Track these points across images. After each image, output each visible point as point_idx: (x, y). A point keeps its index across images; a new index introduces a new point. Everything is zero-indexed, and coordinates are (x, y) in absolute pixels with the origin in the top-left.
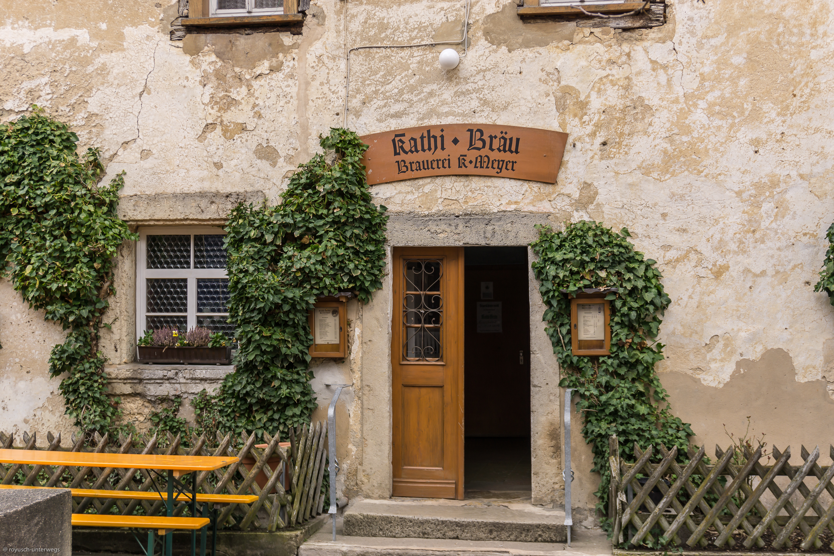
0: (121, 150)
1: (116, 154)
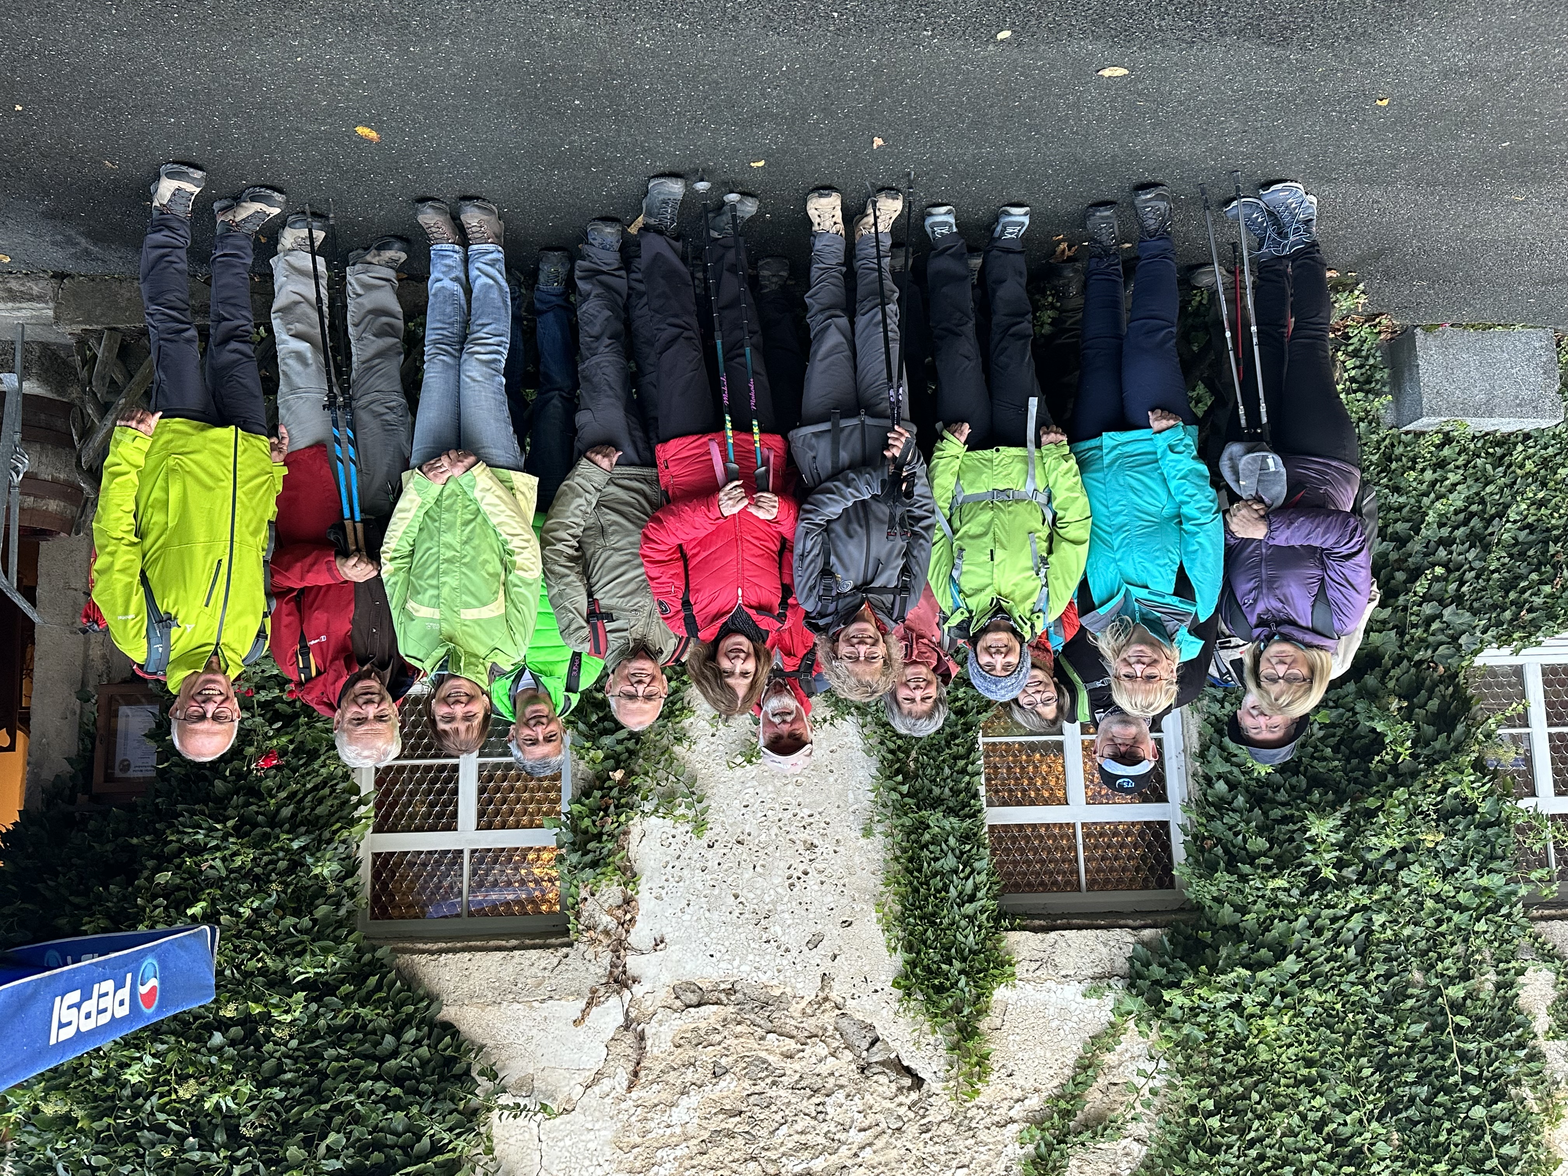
0: (575, 1098)
1: (588, 1087)
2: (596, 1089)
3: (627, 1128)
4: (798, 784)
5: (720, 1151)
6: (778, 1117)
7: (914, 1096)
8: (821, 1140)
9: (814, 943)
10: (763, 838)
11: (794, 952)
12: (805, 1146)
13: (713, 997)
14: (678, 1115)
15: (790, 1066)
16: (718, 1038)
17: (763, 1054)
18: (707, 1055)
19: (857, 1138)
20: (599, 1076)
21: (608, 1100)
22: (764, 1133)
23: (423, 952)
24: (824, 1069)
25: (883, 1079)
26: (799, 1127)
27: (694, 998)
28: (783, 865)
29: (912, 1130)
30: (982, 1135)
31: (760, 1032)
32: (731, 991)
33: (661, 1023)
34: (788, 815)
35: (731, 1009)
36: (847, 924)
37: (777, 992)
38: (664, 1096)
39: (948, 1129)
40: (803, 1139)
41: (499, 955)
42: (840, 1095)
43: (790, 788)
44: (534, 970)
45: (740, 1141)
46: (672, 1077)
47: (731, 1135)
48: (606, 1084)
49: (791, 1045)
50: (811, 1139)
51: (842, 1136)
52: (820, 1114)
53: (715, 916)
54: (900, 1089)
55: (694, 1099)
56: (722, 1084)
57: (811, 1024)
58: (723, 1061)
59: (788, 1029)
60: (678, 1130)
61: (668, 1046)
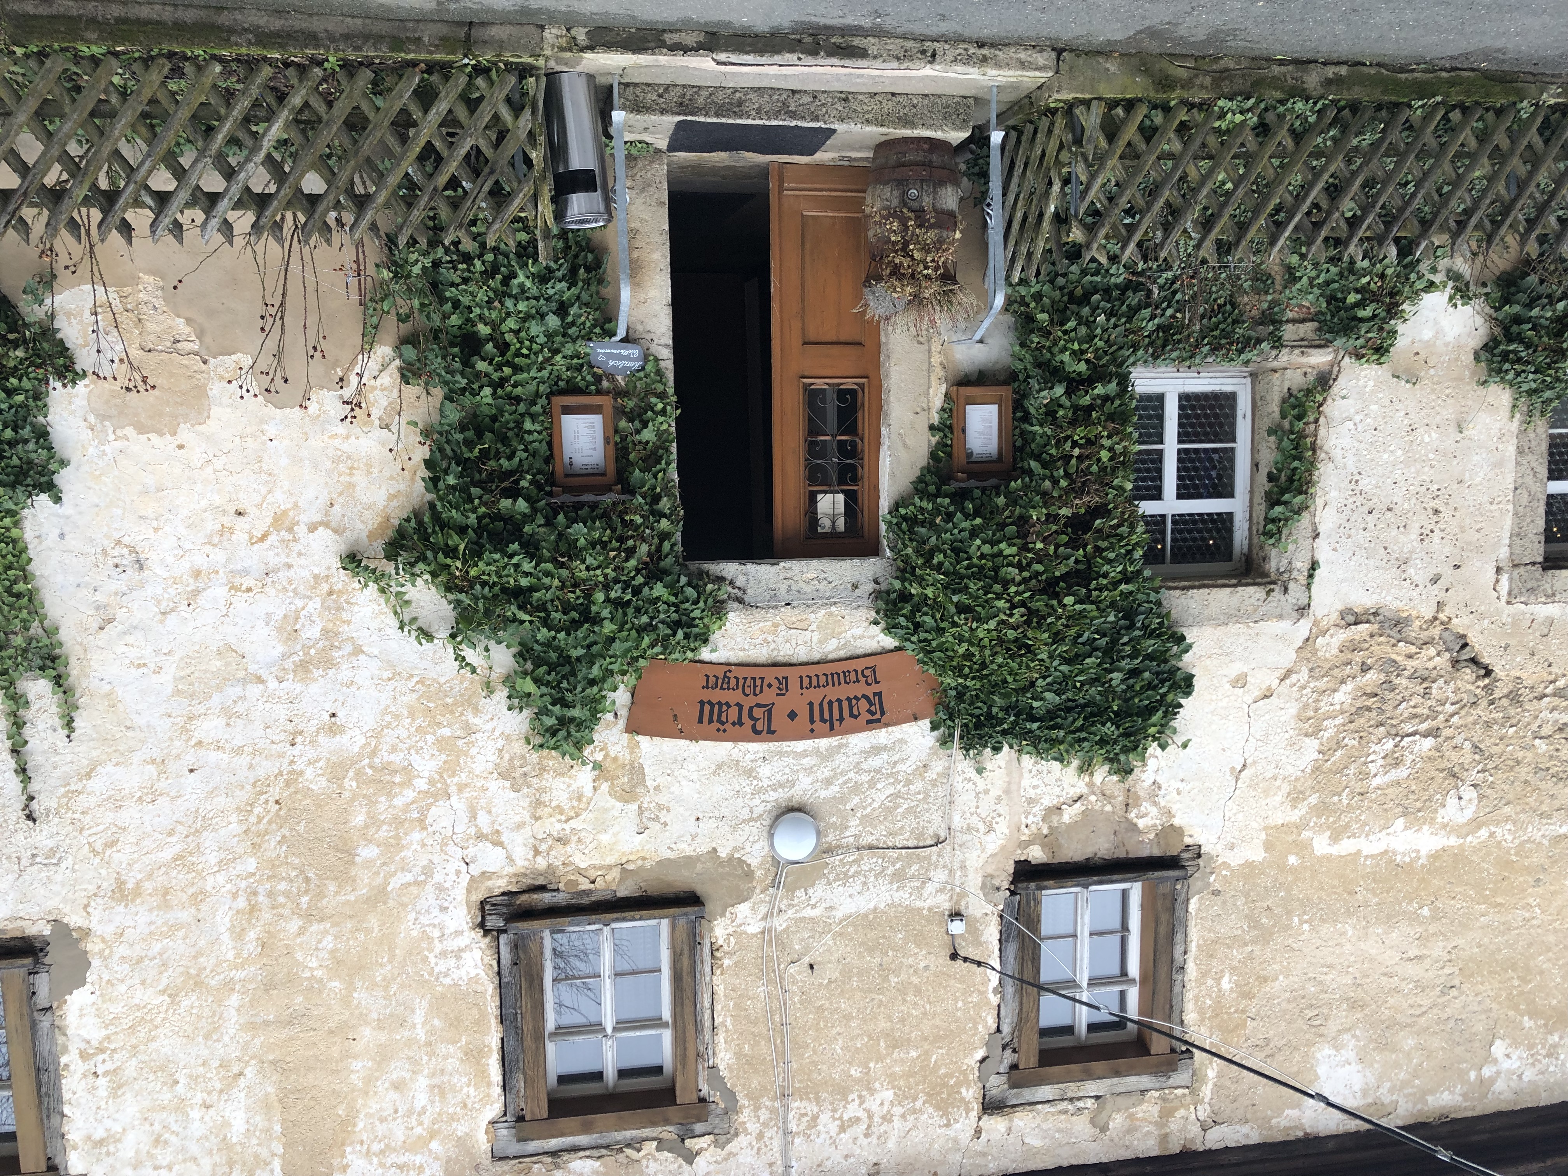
0: (1273, 687)
1: (1282, 680)
2: (1288, 681)
3: (1306, 707)
4: (1432, 467)
5: (1362, 721)
6: (1399, 697)
7: (1487, 681)
8: (1426, 711)
9: (1435, 580)
10: (1406, 506)
11: (1421, 587)
12: (1415, 716)
13: (1364, 618)
14: (1339, 697)
15: (1411, 664)
16: (1366, 645)
17: (1394, 656)
18: (1358, 657)
19: (1449, 708)
20: (1288, 673)
21: (1295, 688)
22: (1390, 708)
23: (1176, 588)
24: (1430, 665)
25: (1468, 671)
26: (1412, 703)
27: (1352, 619)
28: (1418, 525)
29: (1484, 703)
30: (1527, 706)
31: (1393, 641)
32: (1375, 614)
33: (1332, 636)
34: (1424, 489)
35: (1376, 626)
36: (1457, 567)
37: (1405, 615)
38: (1330, 685)
39: (1505, 702)
40: (1415, 711)
41: (1228, 590)
42: (1441, 682)
43: (1426, 469)
44: (1252, 601)
45: (1374, 713)
46: (1336, 672)
47: (1369, 709)
48: (1294, 678)
49: (1413, 649)
50: (1418, 710)
51: (1440, 709)
52: (1426, 694)
53: (1371, 563)
54: (1478, 677)
55: (1349, 687)
56: (1368, 676)
57: (1424, 636)
58: (1369, 661)
59: (1410, 639)
60: (1338, 707)
61: (1335, 651)
